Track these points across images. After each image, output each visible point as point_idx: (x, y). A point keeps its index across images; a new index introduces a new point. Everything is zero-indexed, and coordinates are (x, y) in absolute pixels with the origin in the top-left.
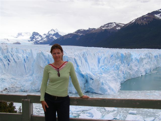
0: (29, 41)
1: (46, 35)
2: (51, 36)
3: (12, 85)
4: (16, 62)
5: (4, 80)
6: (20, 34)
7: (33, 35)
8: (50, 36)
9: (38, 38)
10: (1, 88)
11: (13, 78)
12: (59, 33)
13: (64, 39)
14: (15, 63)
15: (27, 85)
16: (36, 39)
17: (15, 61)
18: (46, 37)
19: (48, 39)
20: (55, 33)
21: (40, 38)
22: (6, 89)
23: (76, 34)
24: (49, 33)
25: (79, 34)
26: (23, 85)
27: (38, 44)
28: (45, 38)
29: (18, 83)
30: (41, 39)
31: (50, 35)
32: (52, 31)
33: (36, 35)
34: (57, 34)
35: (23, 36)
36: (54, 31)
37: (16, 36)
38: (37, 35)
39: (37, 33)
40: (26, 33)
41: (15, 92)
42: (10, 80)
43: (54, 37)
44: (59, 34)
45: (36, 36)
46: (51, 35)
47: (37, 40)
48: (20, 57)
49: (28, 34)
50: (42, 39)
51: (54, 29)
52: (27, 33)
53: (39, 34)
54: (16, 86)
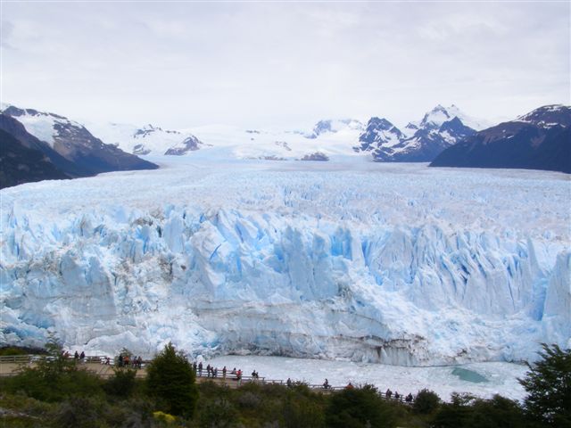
0: (356, 149)
1: (415, 127)
2: (434, 131)
3: (476, 341)
4: (485, 274)
5: (457, 327)
6: (324, 126)
7: (370, 129)
8: (432, 132)
9: (389, 139)
10: (451, 348)
11: (478, 321)
12: (462, 122)
13: (485, 143)
14: (482, 277)
15: (521, 343)
16: (382, 142)
17: (482, 271)
18: (417, 135)
19: (422, 143)
20: (450, 120)
21: (394, 140)
22: (464, 352)
23: (529, 125)
24: (428, 121)
25: (542, 125)
26: (508, 342)
27: (387, 160)
28: (411, 139)
29: (493, 336)
30: (398, 142)
31: (429, 127)
32: (437, 113)
33: (381, 128)
34: (455, 125)
35: (335, 131)
36: (445, 112)
37: (311, 132)
38: (386, 129)
39: (384, 120)
40: (343, 121)
41: (484, 361)
42: (470, 326)
43: (445, 134)
44: (464, 124)
45: (380, 133)
46: (435, 126)
47: (384, 145)
48: (498, 261)
49: (353, 124)
50: (402, 141)
51: (446, 106)
52: (348, 122)
53: (390, 124)
54: (488, 343)
